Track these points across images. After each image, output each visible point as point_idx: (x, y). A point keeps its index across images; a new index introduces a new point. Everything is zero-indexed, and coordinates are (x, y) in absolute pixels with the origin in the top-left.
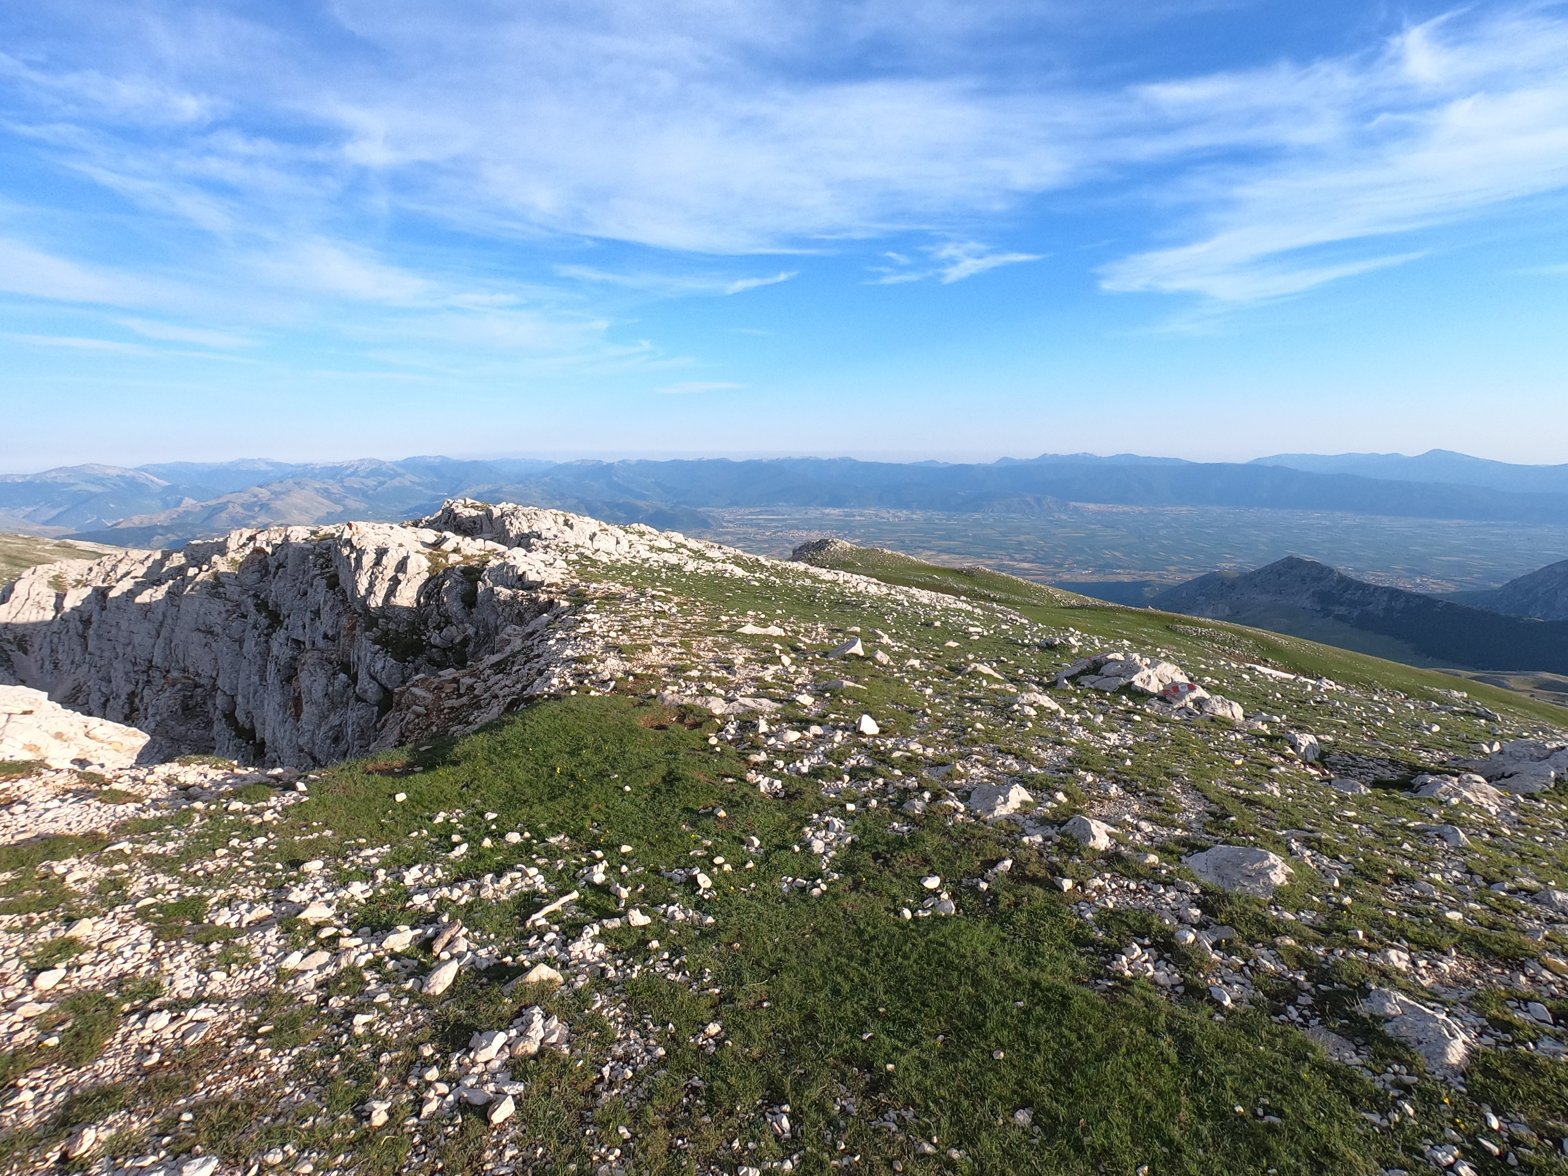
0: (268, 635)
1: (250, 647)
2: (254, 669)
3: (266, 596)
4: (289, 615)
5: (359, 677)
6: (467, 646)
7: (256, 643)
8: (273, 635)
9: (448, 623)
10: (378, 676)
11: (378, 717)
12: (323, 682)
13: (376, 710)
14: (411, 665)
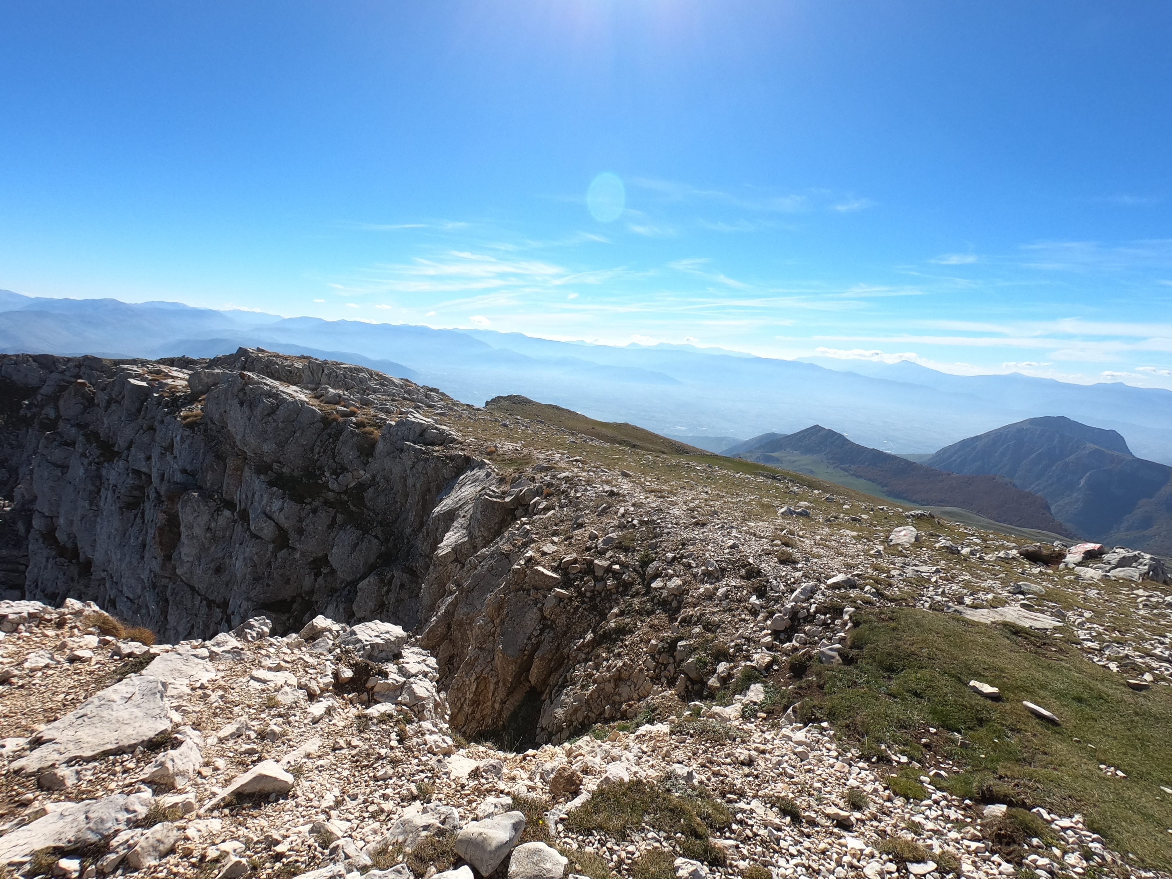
0: (100, 464)
1: (78, 472)
2: (82, 494)
3: (96, 427)
4: (129, 448)
5: (252, 516)
6: (365, 491)
7: (86, 470)
8: (106, 464)
9: (344, 469)
10: (275, 516)
11: (272, 552)
12: (206, 518)
13: (271, 547)
14: (308, 507)
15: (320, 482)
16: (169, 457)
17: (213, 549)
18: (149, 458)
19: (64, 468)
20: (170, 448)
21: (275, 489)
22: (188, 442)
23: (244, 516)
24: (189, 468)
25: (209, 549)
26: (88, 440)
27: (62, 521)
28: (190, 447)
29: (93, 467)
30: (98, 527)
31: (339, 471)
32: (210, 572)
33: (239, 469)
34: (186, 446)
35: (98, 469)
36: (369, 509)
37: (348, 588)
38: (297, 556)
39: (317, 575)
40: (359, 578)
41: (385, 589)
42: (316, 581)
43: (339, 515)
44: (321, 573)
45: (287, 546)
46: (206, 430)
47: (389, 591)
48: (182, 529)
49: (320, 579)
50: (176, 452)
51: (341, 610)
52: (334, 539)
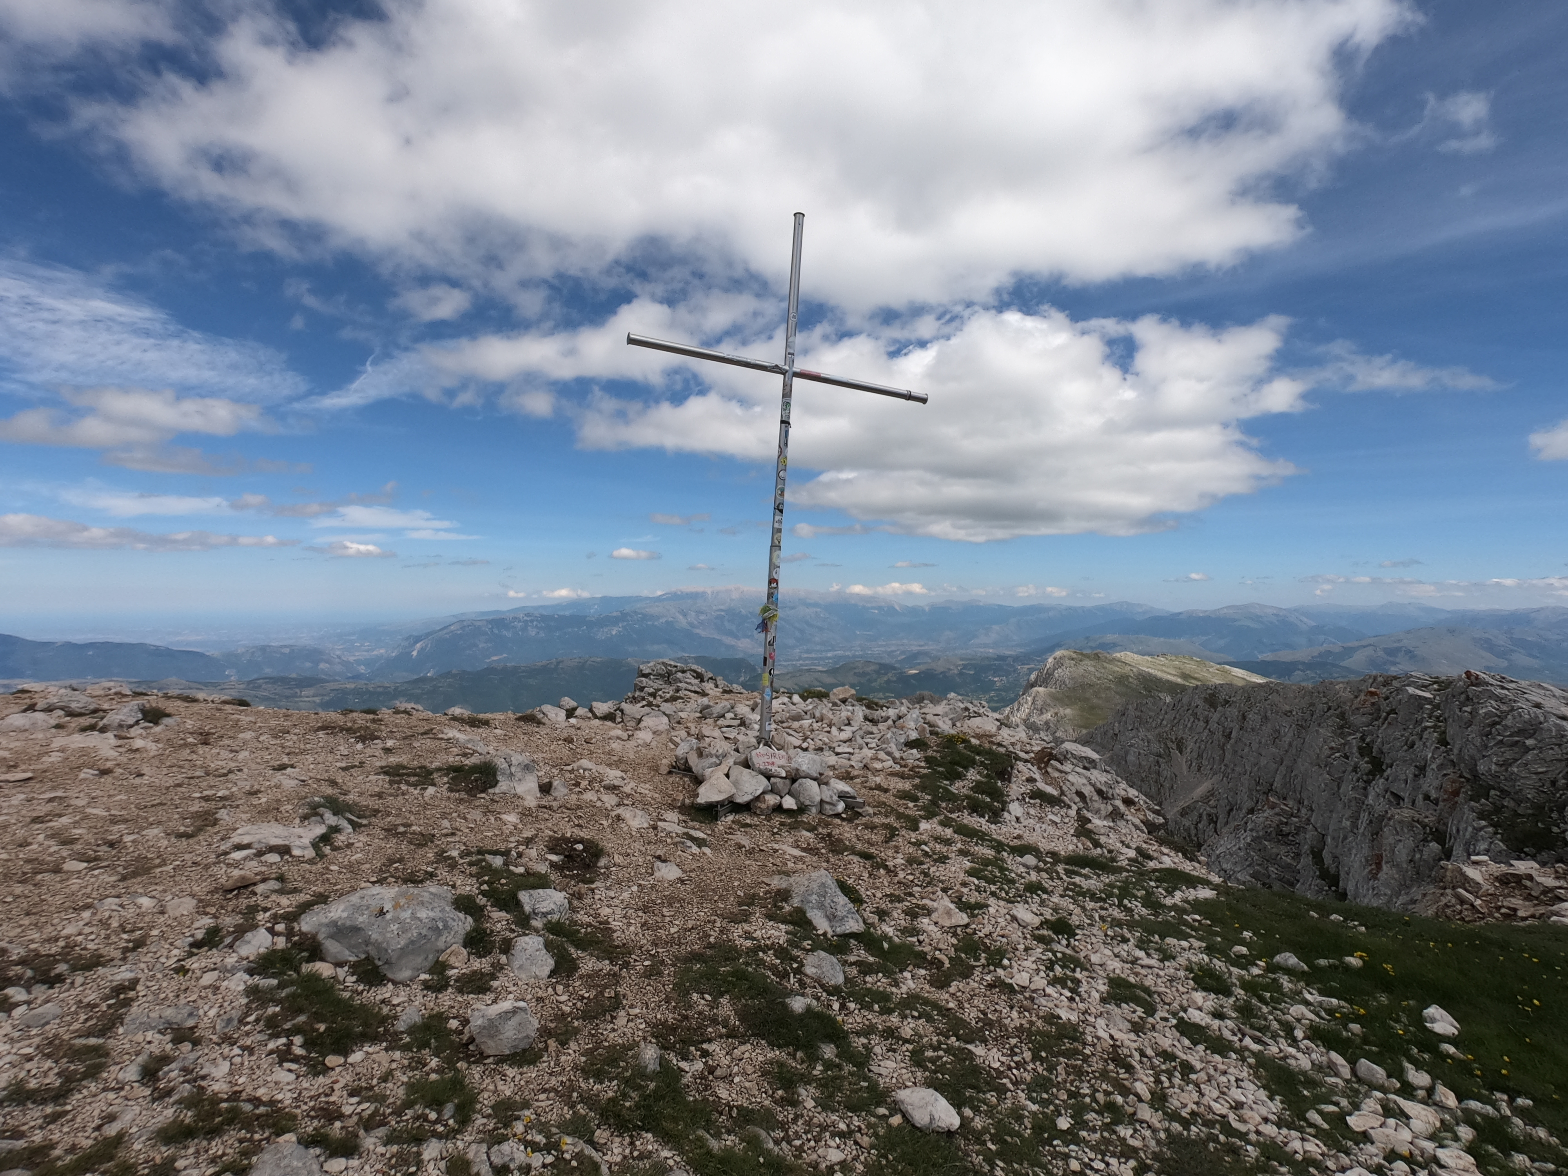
0: (1368, 782)
1: (1348, 789)
2: (1348, 813)
3: (1373, 741)
4: (1391, 766)
18: (1407, 780)
19: (1339, 782)
20: (1422, 770)
26: (1362, 755)
27: (1329, 840)
29: (1361, 785)
33: (1457, 794)
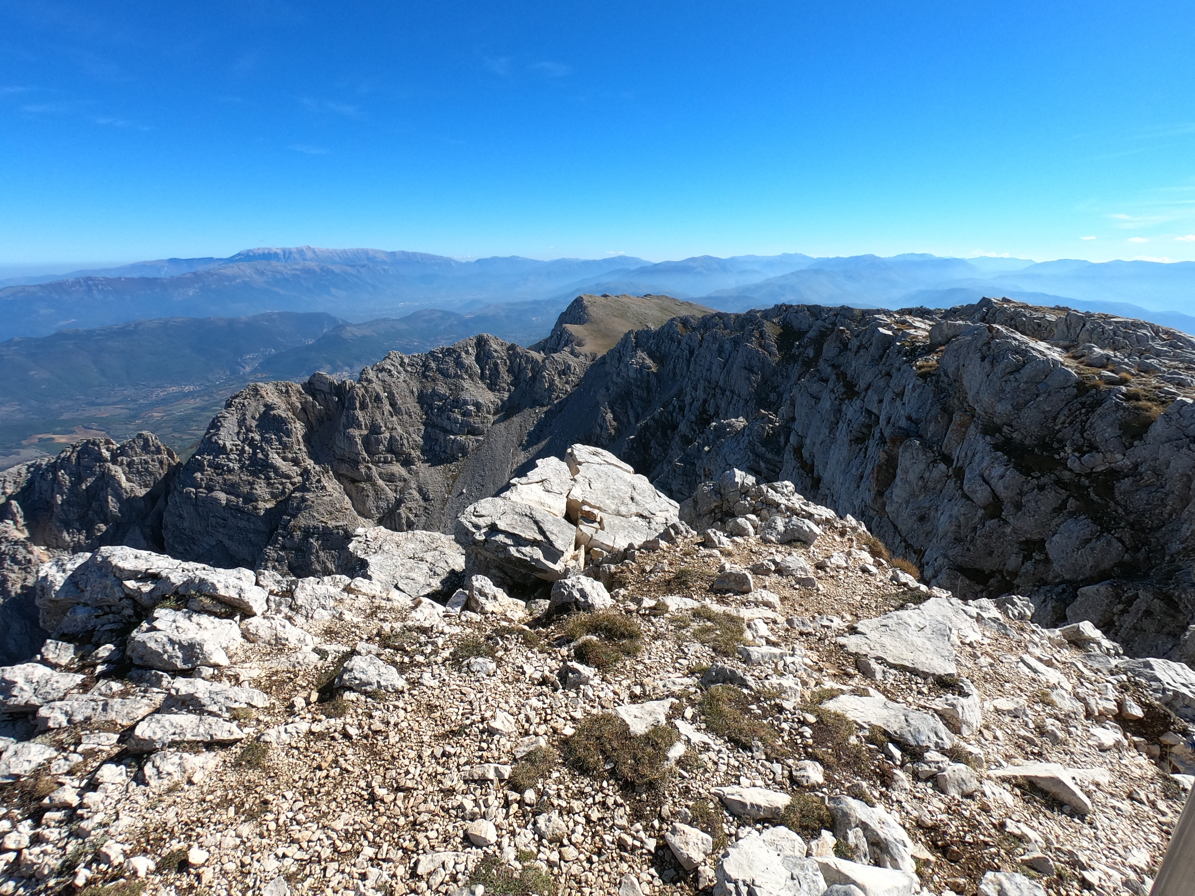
0: (844, 401)
1: (826, 404)
2: (826, 423)
3: (846, 369)
4: (866, 390)
5: (967, 475)
6: (1118, 480)
7: (832, 404)
8: (847, 401)
9: (1093, 448)
10: (993, 482)
11: (981, 519)
12: (922, 466)
13: (981, 512)
14: (1035, 482)
15: (1057, 456)
16: (898, 402)
17: (921, 497)
18: (881, 401)
19: (817, 399)
21: (999, 453)
22: (918, 391)
23: (959, 474)
24: (914, 416)
25: (918, 496)
26: (838, 379)
27: (808, 441)
28: (919, 397)
29: (837, 402)
30: (832, 452)
31: (1085, 449)
32: (914, 518)
33: (965, 426)
34: (916, 394)
35: (840, 404)
36: (1117, 503)
37: (1064, 586)
38: (1008, 530)
39: (1027, 558)
40: (1082, 581)
41: (1121, 607)
42: (1023, 564)
43: (1071, 501)
44: (1031, 558)
45: (999, 517)
46: (937, 382)
47: (1124, 612)
48: (899, 471)
49: (1029, 564)
50: (906, 399)
51: (1049, 607)
52: (1058, 525)
